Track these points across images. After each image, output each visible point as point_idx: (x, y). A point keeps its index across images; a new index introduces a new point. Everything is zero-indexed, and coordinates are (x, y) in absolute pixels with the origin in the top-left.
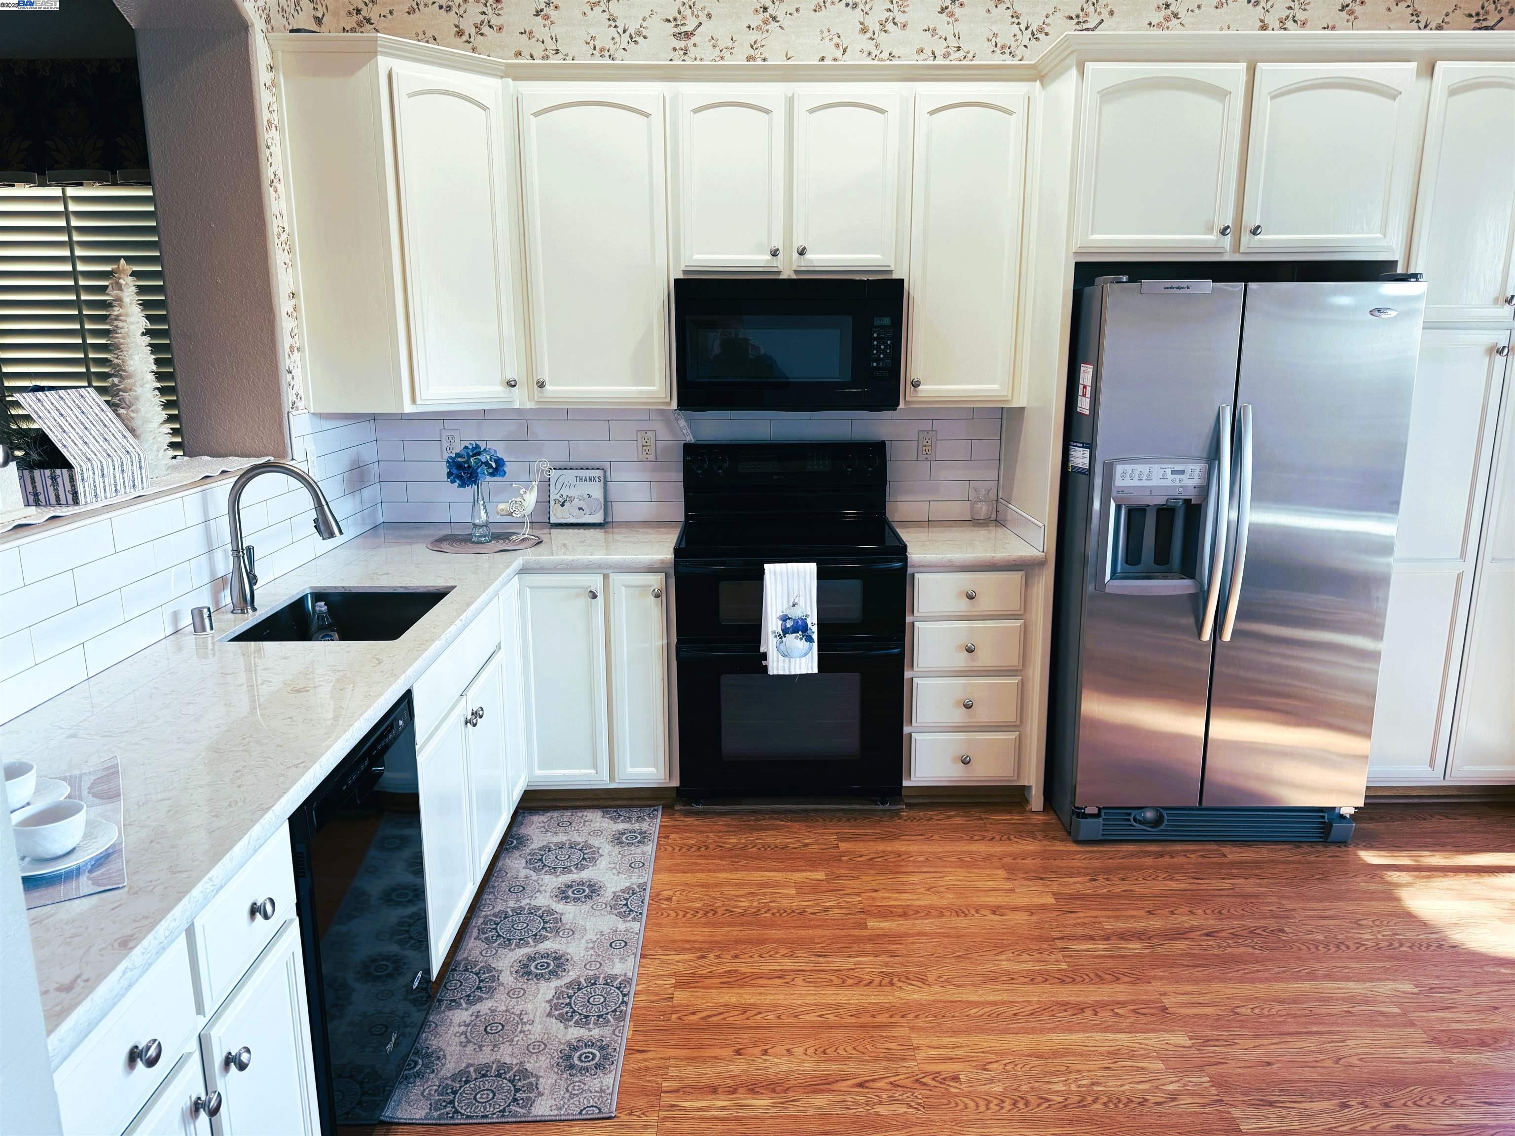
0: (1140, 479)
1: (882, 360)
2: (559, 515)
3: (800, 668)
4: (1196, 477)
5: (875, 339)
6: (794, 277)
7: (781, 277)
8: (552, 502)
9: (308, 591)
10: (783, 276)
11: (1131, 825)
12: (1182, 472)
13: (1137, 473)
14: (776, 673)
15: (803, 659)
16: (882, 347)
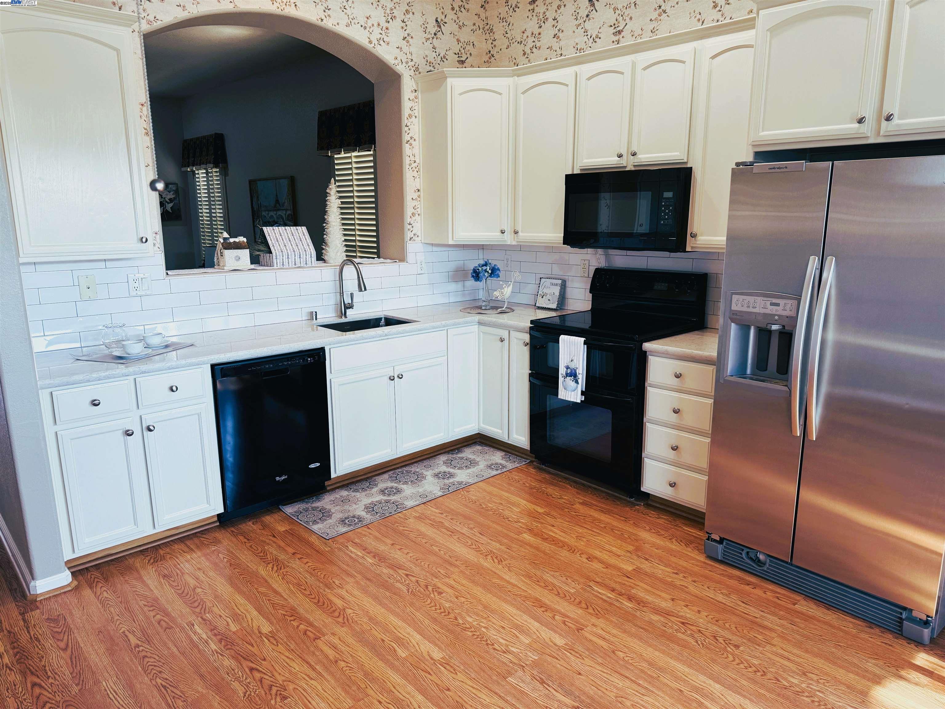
0: (748, 307)
1: (666, 219)
2: (540, 303)
3: (570, 398)
4: (788, 309)
5: (663, 206)
6: (633, 169)
7: (627, 169)
8: (539, 295)
9: (383, 316)
10: (628, 169)
11: (742, 558)
12: (778, 305)
13: (746, 302)
14: (562, 398)
15: (573, 393)
16: (667, 211)
